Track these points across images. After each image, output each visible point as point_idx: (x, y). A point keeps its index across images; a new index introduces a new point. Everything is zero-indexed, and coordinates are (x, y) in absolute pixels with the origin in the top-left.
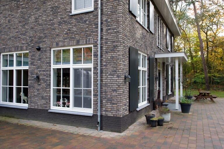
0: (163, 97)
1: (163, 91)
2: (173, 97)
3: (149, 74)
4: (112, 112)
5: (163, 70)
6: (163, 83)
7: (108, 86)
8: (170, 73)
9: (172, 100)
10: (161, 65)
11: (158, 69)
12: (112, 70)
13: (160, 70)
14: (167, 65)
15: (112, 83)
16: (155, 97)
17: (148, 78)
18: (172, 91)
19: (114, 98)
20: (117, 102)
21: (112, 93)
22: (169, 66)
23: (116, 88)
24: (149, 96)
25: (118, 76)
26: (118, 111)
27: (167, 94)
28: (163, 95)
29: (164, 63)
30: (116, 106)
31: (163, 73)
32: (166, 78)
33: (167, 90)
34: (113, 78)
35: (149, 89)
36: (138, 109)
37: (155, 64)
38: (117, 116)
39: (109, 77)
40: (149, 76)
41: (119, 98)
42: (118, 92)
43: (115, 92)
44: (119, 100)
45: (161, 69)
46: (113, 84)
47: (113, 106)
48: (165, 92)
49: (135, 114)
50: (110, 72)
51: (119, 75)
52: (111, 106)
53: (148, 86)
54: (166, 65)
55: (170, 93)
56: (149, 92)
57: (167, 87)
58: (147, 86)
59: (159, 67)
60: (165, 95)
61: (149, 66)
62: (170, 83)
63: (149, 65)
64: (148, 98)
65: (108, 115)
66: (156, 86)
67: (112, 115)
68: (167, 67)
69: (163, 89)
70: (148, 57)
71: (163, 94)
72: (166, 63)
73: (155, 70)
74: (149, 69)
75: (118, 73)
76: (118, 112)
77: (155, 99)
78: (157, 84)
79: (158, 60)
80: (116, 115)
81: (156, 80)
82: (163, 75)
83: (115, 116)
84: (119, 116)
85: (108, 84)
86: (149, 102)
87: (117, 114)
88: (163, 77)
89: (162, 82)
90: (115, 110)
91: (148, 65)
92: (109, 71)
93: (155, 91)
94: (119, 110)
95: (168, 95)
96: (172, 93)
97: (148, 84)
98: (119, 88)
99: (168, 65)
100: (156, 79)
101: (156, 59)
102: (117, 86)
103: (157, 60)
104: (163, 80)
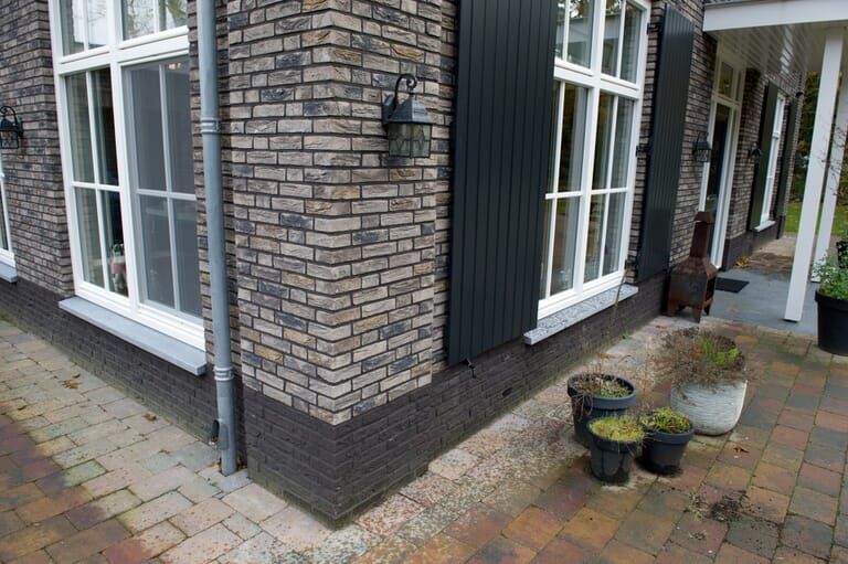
0: (727, 242)
1: (731, 212)
2: (776, 242)
3: (652, 123)
4: (287, 375)
5: (744, 111)
6: (735, 178)
7: (257, 187)
8: (777, 130)
9: (770, 257)
10: (738, 84)
11: (717, 98)
12: (274, 54)
13: (728, 109)
14: (767, 88)
15: (277, 166)
16: (680, 245)
17: (645, 141)
18: (774, 214)
19: (290, 280)
20: (306, 313)
21: (279, 241)
22: (779, 95)
23: (299, 206)
24: (637, 243)
25: (312, 107)
26: (318, 378)
27: (749, 229)
28: (727, 235)
29: (753, 76)
30: (303, 338)
31: (743, 124)
32: (756, 152)
33: (750, 210)
34: (283, 125)
35: (642, 205)
36: (534, 336)
37: (697, 69)
38: (313, 412)
39: (260, 111)
40: (649, 129)
41: (321, 286)
42: (312, 239)
43: (295, 235)
44: (317, 300)
45: (735, 106)
46: (280, 174)
47: (290, 334)
48: (740, 218)
49: (503, 367)
50: (268, 72)
51: (320, 92)
52: (278, 332)
53: (640, 191)
54: (762, 86)
55: (765, 220)
56: (642, 223)
57: (752, 195)
58: (629, 189)
59: (725, 91)
60: (736, 234)
61: (657, 70)
62: (773, 177)
63: (658, 62)
64: (629, 256)
65: (267, 391)
66: (695, 192)
67: (288, 400)
68: (765, 98)
69: (733, 204)
70: (652, 16)
71: (729, 229)
72: (767, 78)
73: (694, 101)
74: (654, 90)
75: (309, 75)
76: (316, 386)
77: (680, 254)
78: (698, 179)
79: (723, 53)
80: (308, 403)
81: (694, 160)
82: (741, 138)
83: (302, 406)
84: (322, 415)
85: (260, 173)
86: (636, 277)
87: (311, 397)
88: (740, 147)
89: (732, 168)
90: (301, 364)
91: (653, 65)
92: (257, 68)
93: (679, 215)
94: (322, 372)
95: (756, 232)
96: (773, 223)
97: (642, 177)
98: (317, 205)
99: (777, 89)
100: (694, 151)
101: (710, 40)
102: (307, 191)
103: (715, 47)
104: (738, 160)
